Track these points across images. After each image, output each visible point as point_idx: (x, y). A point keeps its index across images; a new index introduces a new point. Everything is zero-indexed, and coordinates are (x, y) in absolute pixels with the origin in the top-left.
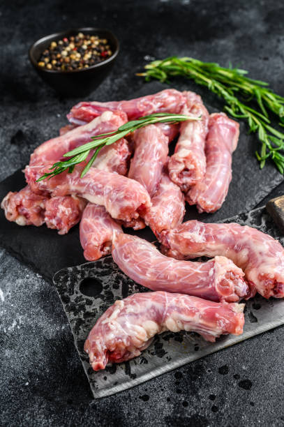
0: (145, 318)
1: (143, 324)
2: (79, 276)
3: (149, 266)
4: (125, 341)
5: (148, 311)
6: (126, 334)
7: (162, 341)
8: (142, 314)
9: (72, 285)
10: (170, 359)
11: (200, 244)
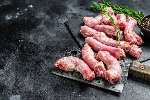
0: (73, 63)
1: (72, 64)
2: (74, 49)
3: (86, 54)
4: (64, 64)
5: (75, 62)
6: (66, 63)
7: (75, 72)
8: (73, 61)
9: (71, 50)
10: (72, 76)
11: (103, 57)
